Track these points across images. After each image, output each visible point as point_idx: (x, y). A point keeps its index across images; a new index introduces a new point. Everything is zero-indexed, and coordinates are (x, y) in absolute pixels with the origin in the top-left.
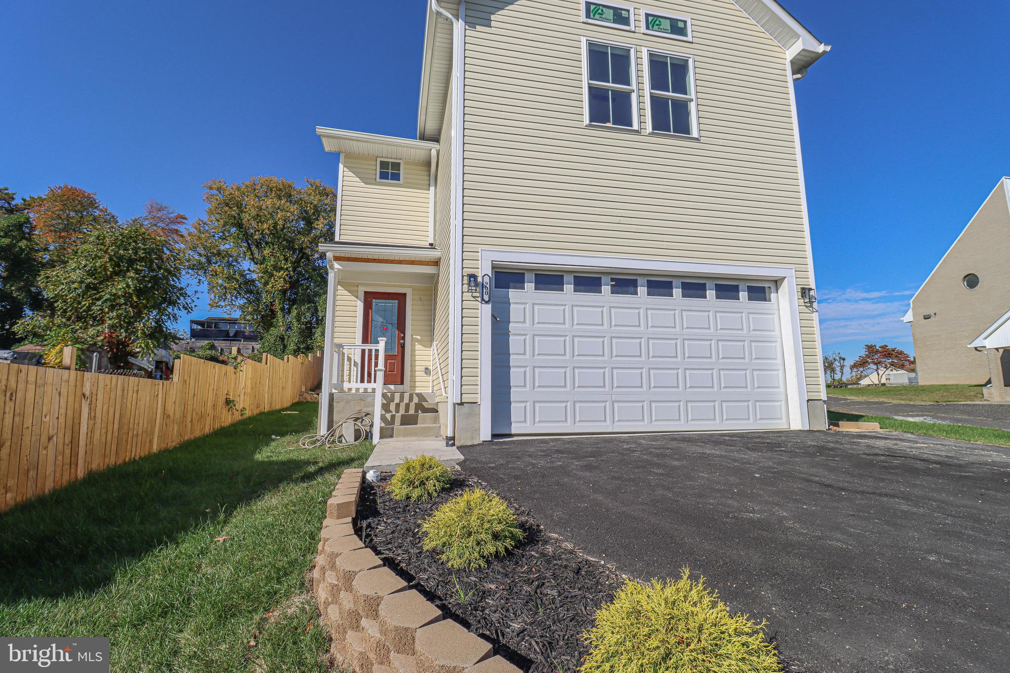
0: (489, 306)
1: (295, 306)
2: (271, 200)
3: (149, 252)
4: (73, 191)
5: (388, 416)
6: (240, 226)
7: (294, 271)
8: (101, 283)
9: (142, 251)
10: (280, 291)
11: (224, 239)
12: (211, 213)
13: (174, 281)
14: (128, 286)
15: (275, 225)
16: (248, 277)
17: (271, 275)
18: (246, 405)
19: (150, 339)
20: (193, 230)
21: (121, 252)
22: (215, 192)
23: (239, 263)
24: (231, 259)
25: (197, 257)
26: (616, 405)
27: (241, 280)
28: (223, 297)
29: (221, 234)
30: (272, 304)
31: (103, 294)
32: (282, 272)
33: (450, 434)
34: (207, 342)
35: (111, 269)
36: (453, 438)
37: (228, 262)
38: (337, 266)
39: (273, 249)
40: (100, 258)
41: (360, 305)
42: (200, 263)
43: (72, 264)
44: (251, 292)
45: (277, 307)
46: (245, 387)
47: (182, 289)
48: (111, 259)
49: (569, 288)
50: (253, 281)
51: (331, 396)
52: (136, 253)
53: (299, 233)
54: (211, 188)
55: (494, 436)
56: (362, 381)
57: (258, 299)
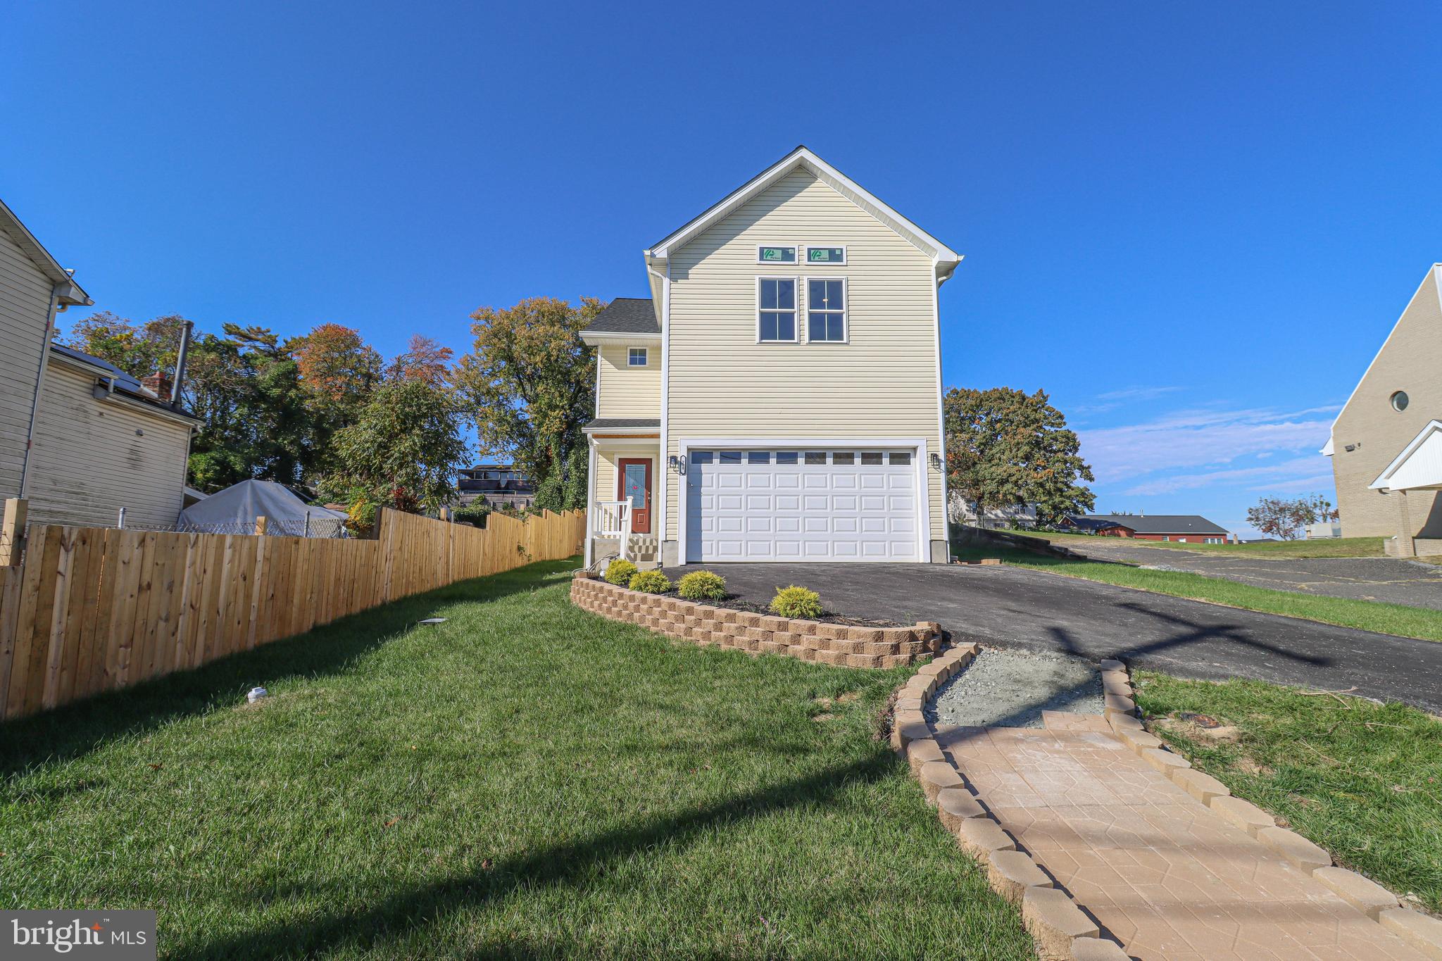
0: (685, 477)
1: (573, 451)
2: (543, 327)
3: (430, 408)
4: (336, 328)
5: (632, 555)
6: (510, 359)
7: (570, 409)
8: (389, 441)
9: (425, 407)
10: (555, 433)
11: (493, 375)
12: (478, 345)
13: (453, 434)
14: (415, 444)
15: (549, 355)
16: (520, 417)
17: (546, 416)
18: (533, 553)
19: (435, 495)
20: (460, 367)
21: (407, 409)
22: (482, 322)
23: (509, 402)
24: (501, 398)
25: (465, 398)
26: (778, 543)
27: (512, 421)
28: (494, 442)
29: (490, 370)
30: (547, 449)
31: (393, 452)
32: (557, 412)
33: (660, 561)
34: (478, 495)
35: (398, 427)
36: (662, 563)
37: (498, 402)
38: (595, 442)
39: (547, 385)
40: (388, 417)
41: (616, 470)
42: (469, 404)
43: (364, 424)
44: (523, 435)
45: (553, 452)
46: (530, 538)
47: (460, 442)
48: (398, 417)
49: (745, 461)
50: (525, 422)
51: (593, 542)
52: (419, 410)
53: (576, 363)
54: (479, 318)
55: (687, 563)
56: (615, 530)
57: (532, 444)
